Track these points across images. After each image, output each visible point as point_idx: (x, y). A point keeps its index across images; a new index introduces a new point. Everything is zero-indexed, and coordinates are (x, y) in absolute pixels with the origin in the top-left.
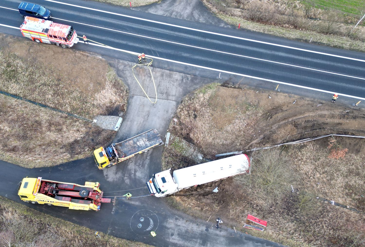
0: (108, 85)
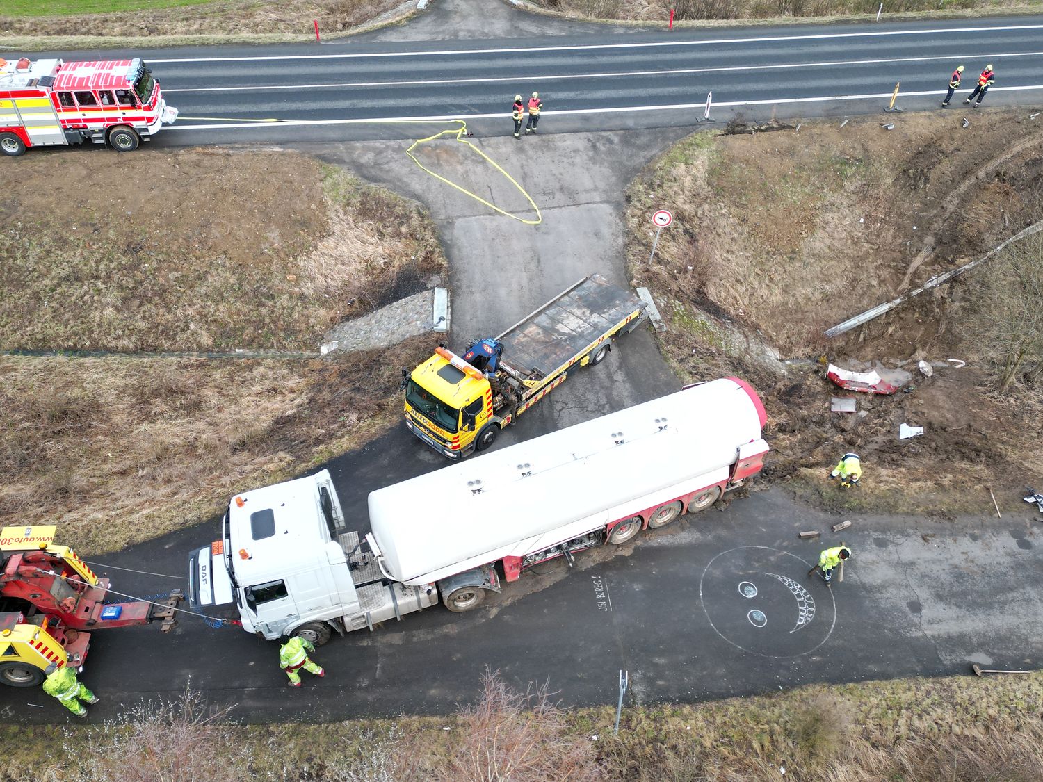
0: (339, 220)
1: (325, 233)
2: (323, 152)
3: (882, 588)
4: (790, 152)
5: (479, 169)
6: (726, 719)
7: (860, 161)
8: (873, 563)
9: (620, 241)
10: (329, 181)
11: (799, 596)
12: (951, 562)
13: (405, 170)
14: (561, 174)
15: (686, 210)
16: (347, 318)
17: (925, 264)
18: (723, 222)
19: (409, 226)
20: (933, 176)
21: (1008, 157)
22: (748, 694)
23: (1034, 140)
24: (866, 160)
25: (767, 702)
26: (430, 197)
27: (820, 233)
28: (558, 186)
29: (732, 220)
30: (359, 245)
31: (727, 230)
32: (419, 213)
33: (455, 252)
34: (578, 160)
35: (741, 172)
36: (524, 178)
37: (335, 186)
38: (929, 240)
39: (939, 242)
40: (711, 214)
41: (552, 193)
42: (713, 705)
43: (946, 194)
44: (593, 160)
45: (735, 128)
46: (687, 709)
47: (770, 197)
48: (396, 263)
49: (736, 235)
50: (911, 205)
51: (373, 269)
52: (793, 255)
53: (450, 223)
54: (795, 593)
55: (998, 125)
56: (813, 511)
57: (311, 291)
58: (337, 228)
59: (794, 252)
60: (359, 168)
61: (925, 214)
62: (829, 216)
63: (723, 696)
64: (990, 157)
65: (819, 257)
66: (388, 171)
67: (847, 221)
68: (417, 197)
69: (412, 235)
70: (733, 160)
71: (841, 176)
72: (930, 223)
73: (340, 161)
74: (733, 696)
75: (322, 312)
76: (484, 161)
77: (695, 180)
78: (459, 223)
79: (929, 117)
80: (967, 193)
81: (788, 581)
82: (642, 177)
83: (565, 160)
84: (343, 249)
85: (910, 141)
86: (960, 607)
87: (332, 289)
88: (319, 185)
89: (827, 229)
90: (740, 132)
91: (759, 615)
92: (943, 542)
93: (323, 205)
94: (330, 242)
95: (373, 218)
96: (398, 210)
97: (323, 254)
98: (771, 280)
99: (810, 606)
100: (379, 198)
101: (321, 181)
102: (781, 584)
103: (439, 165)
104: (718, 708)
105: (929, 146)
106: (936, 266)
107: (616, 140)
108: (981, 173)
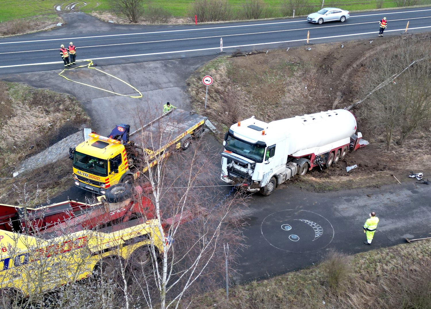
1: (11, 115)
2: (8, 77)
3: (353, 217)
4: (266, 62)
5: (103, 78)
6: (288, 282)
7: (299, 64)
8: (347, 208)
9: (188, 101)
10: (12, 90)
11: (313, 226)
12: (383, 202)
13: (59, 82)
14: (150, 77)
15: (219, 89)
16: (29, 156)
17: (340, 103)
18: (239, 93)
19: (64, 105)
20: (334, 67)
21: (365, 58)
22: (297, 270)
23: (374, 51)
24: (302, 63)
25: (308, 271)
26: (76, 91)
27: (287, 95)
28: (149, 82)
29: (244, 92)
30: (34, 119)
31: (242, 97)
32: (70, 98)
33: (94, 113)
34: (158, 71)
35: (244, 72)
36: (129, 80)
37: (16, 92)
38: (339, 93)
39: (344, 94)
40: (233, 90)
41: (146, 85)
42: (280, 278)
43: (342, 74)
44: (166, 71)
45: (237, 54)
46: (265, 282)
47: (260, 81)
48: (58, 124)
49: (247, 99)
50: (327, 80)
51: (44, 129)
52: (277, 105)
53: (89, 102)
54: (311, 225)
55: (356, 46)
56: (312, 193)
57: (4, 146)
58: (19, 112)
59: (277, 103)
60: (30, 82)
61: (334, 83)
62: (290, 87)
63: (284, 272)
64: (356, 59)
65: (289, 105)
66: (48, 83)
67: (299, 89)
68: (68, 92)
69: (67, 109)
70: (239, 67)
71: (292, 71)
72: (337, 86)
73: (19, 80)
74: (289, 271)
75: (13, 156)
76: (105, 75)
77: (221, 76)
78: (94, 101)
79: (326, 45)
80: (350, 74)
81: (306, 221)
82: (194, 76)
83: (151, 71)
84: (24, 121)
85: (320, 54)
86: (393, 219)
87: (19, 143)
88: (6, 92)
89: (291, 93)
90: (240, 56)
91: (295, 236)
92: (377, 196)
93: (9, 102)
94: (15, 119)
95: (42, 104)
96: (57, 98)
97: (11, 126)
98: (269, 116)
99: (320, 229)
100: (44, 94)
101: (7, 90)
102: (303, 222)
103: (79, 78)
104: (283, 278)
105: (328, 56)
106: (345, 104)
107: (177, 62)
108: (355, 66)
